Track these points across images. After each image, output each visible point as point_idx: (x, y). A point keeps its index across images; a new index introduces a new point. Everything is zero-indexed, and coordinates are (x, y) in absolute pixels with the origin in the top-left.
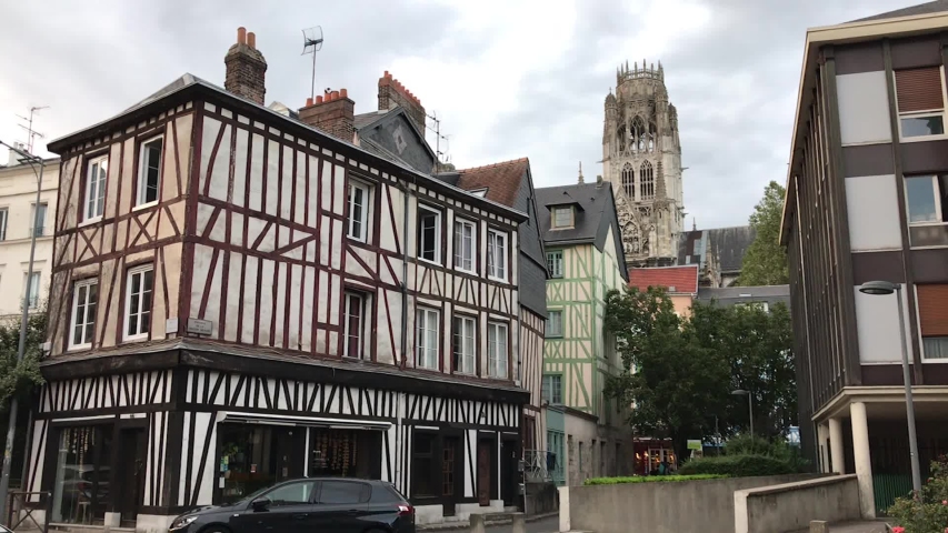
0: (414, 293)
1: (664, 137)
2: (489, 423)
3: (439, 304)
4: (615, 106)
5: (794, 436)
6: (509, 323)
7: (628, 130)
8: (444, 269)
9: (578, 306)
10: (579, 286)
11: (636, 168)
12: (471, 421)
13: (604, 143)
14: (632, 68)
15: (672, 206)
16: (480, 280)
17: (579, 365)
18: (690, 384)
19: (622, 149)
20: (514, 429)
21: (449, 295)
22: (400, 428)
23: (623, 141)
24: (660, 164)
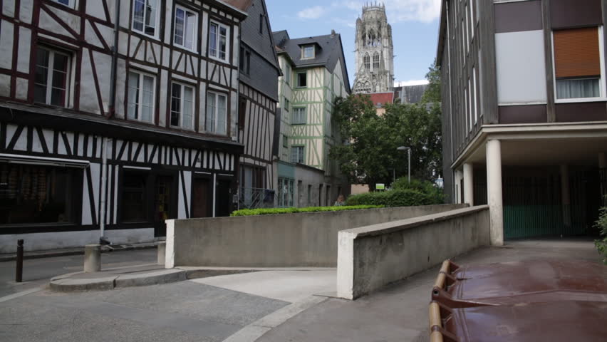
0: (127, 58)
1: (385, 40)
2: (205, 166)
3: (155, 70)
4: (361, 24)
5: (440, 182)
6: (229, 94)
7: (367, 36)
8: (162, 43)
9: (315, 105)
10: (316, 93)
11: (371, 54)
12: (186, 164)
13: (355, 42)
14: (369, 5)
15: (388, 74)
16: (200, 57)
17: (314, 140)
18: (379, 149)
19: (364, 45)
20: (229, 172)
21: (166, 64)
22: (104, 167)
23: (364, 41)
24: (382, 52)
